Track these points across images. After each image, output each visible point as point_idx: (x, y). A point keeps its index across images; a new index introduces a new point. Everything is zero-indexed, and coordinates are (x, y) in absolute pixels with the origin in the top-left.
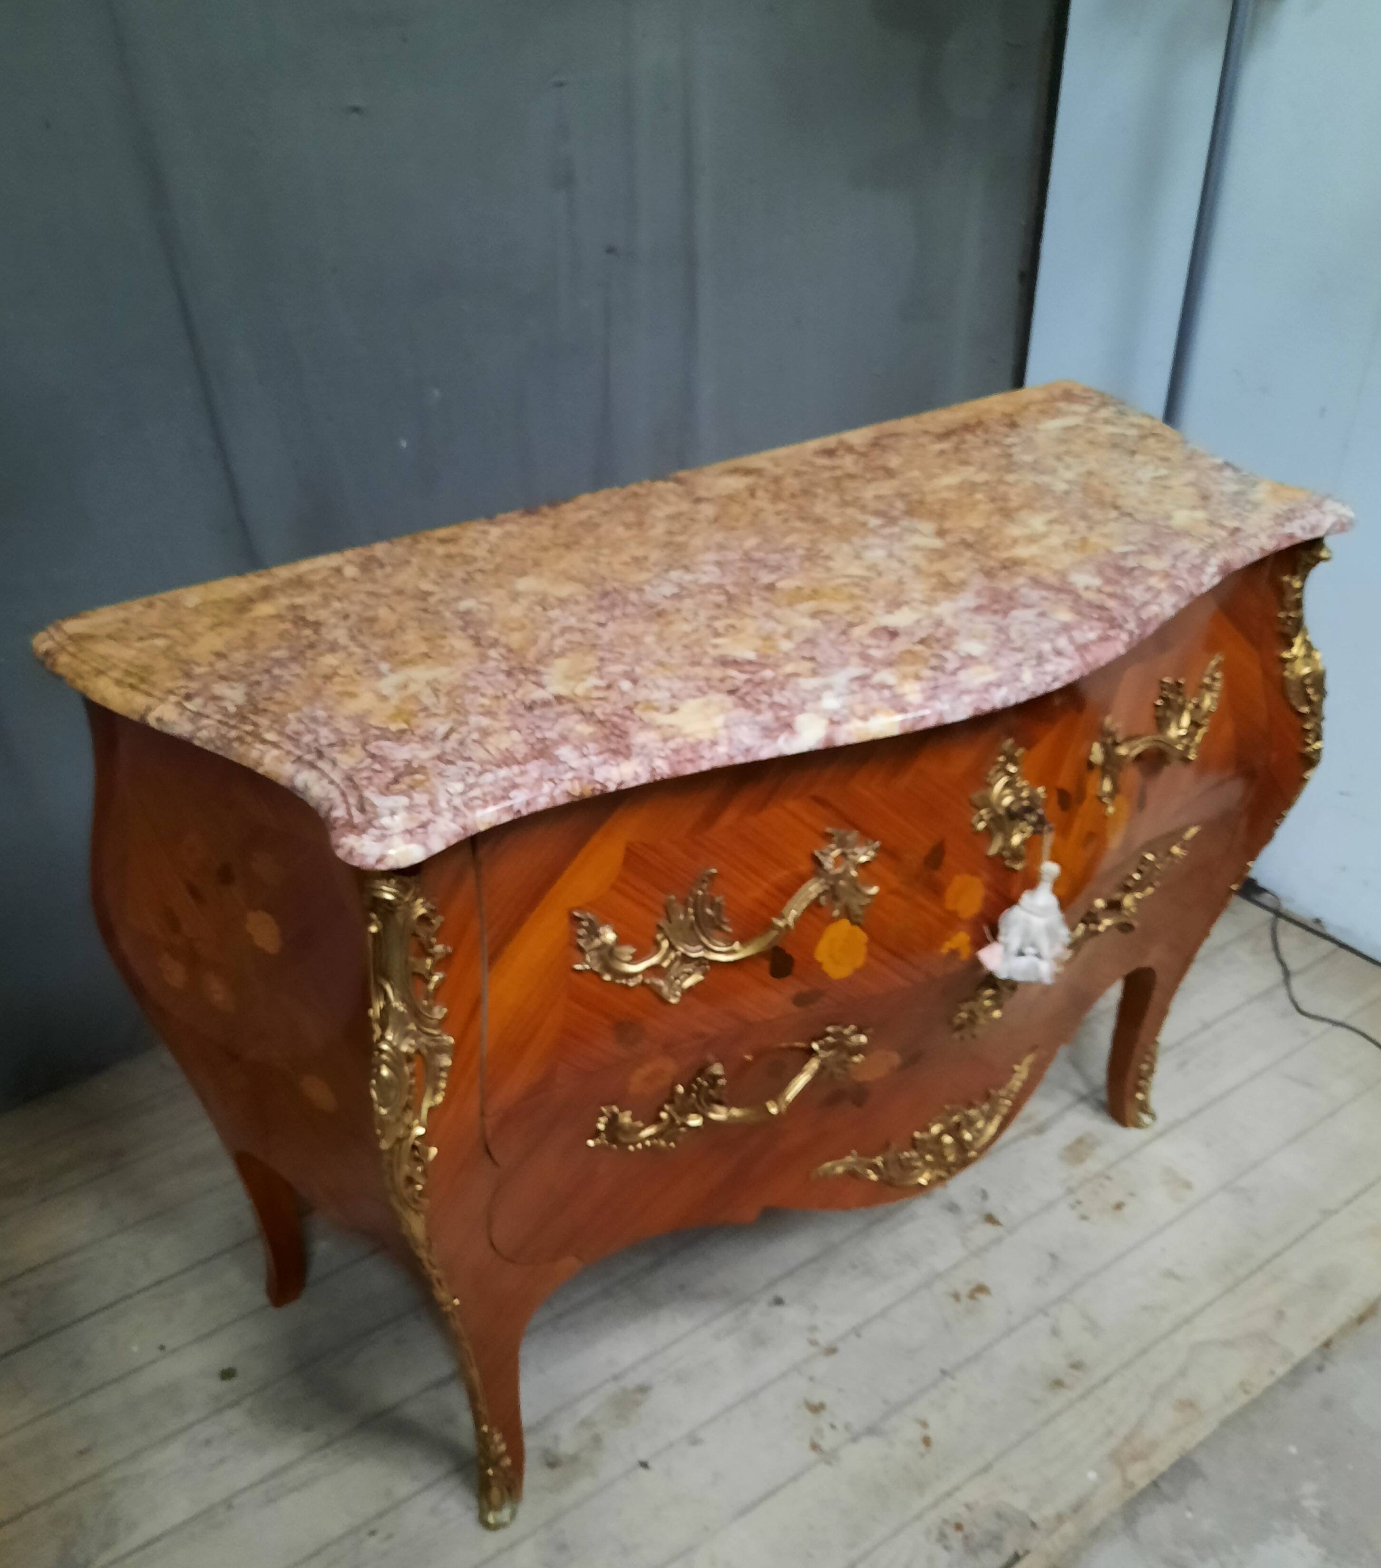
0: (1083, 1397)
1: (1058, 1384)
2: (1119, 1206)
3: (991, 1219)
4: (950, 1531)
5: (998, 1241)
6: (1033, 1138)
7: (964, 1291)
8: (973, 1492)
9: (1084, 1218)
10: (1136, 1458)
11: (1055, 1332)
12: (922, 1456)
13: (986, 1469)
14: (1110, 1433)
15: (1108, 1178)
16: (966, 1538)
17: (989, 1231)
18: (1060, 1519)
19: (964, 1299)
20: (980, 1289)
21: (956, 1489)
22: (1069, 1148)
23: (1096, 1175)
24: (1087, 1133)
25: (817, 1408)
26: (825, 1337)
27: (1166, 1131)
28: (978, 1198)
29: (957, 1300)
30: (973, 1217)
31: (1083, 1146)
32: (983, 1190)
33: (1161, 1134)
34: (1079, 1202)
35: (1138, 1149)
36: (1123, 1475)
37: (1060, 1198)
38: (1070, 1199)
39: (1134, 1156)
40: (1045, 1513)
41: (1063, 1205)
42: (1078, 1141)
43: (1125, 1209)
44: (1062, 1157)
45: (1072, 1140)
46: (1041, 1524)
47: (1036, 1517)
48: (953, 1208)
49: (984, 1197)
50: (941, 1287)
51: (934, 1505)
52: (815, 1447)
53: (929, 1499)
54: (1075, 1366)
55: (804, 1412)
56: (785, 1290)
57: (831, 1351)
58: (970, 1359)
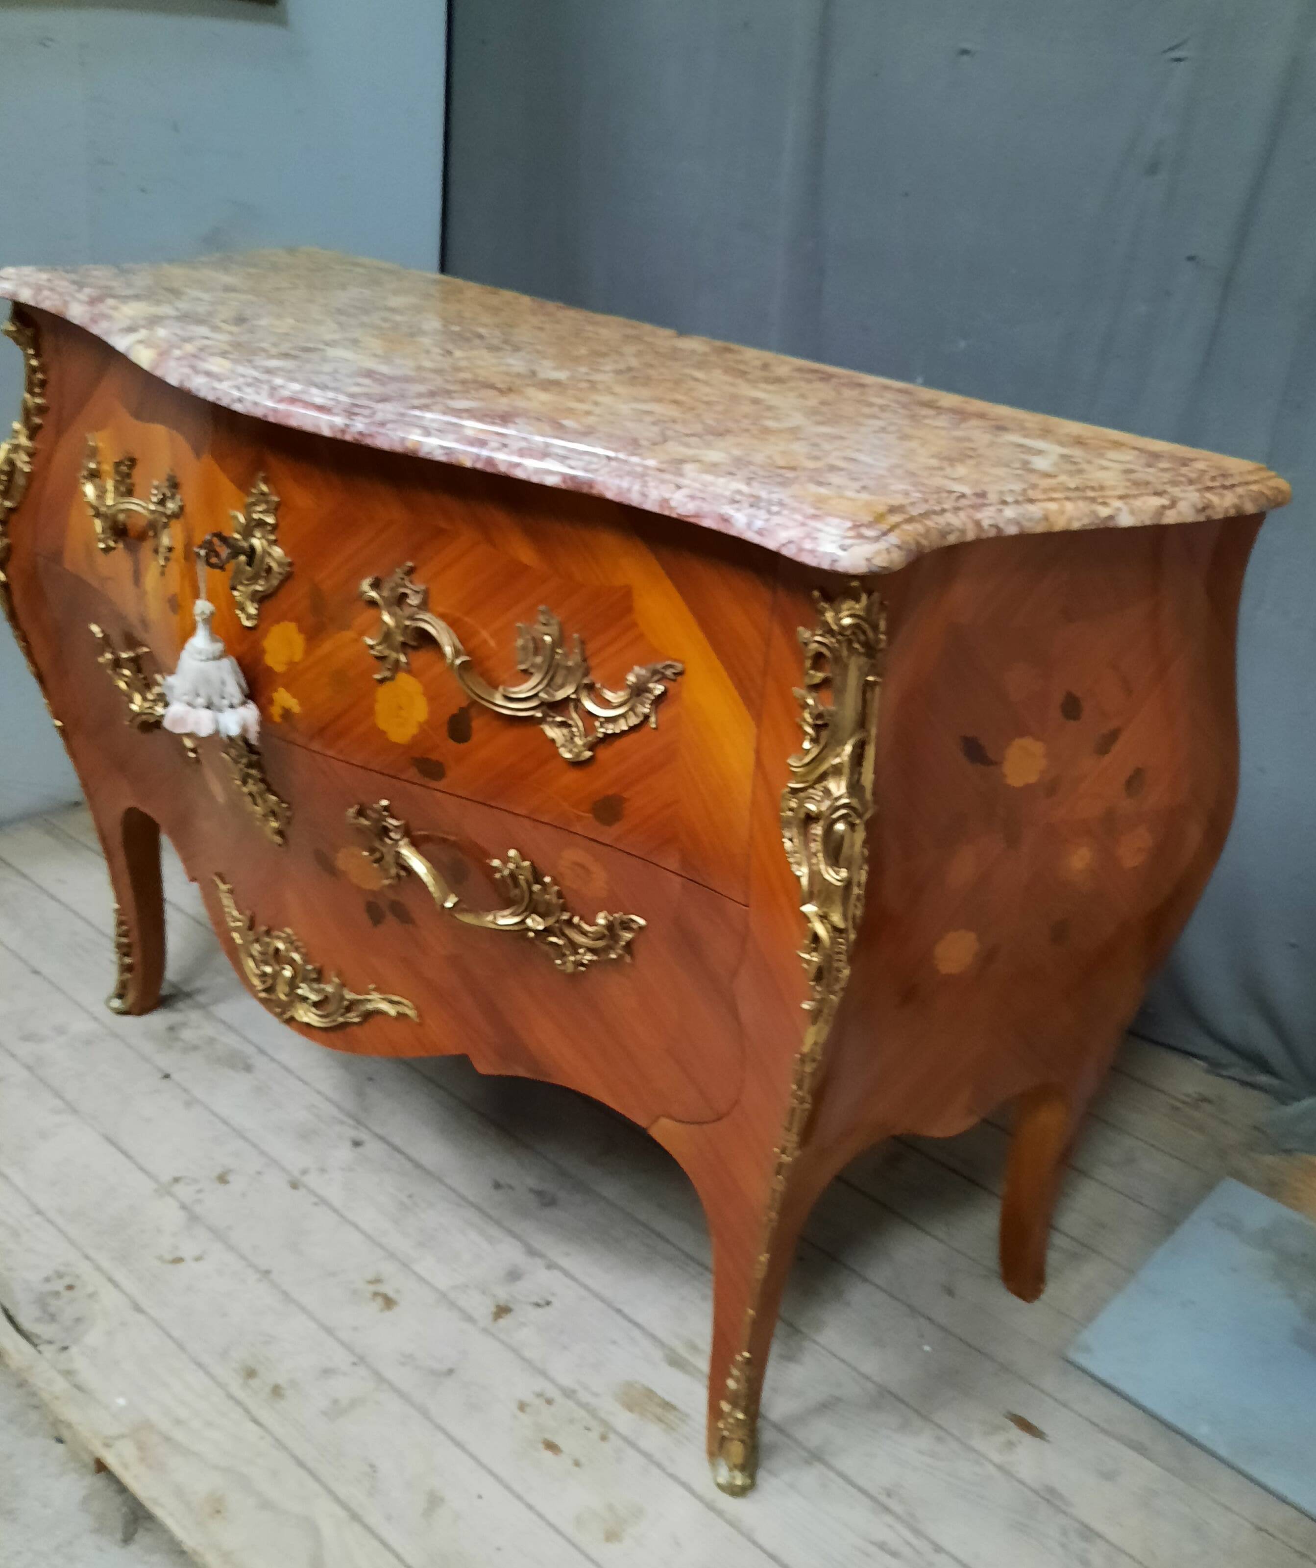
0: (231, 1397)
1: (251, 1374)
2: (551, 1447)
3: (502, 1311)
4: (67, 1281)
5: (469, 1318)
6: (657, 1355)
7: (383, 1288)
8: (109, 1297)
9: (522, 1407)
10: (141, 1447)
11: (327, 1372)
12: (160, 1258)
13: (138, 1308)
14: (178, 1422)
15: (604, 1438)
16: (57, 1294)
17: (482, 1308)
18: (68, 1373)
19: (372, 1288)
20: (389, 1302)
21: (116, 1285)
22: (650, 1394)
23: (604, 1422)
24: (687, 1415)
25: (222, 1179)
26: (312, 1180)
27: (720, 1513)
28: (535, 1299)
29: (371, 1282)
30: (502, 1294)
31: (659, 1411)
32: (548, 1303)
33: (711, 1507)
34: (549, 1402)
35: (672, 1476)
36: (122, 1436)
37: (552, 1381)
38: (552, 1392)
39: (655, 1471)
40: (78, 1359)
41: (540, 1384)
42: (668, 1406)
43: (548, 1454)
44: (630, 1385)
45: (668, 1398)
46: (64, 1355)
47: (74, 1350)
48: (514, 1275)
49: (538, 1305)
50: (388, 1268)
51: (98, 1268)
52: (176, 1180)
53: (106, 1264)
54: (277, 1391)
55: (219, 1170)
56: (373, 1148)
57: (294, 1185)
58: (286, 1294)
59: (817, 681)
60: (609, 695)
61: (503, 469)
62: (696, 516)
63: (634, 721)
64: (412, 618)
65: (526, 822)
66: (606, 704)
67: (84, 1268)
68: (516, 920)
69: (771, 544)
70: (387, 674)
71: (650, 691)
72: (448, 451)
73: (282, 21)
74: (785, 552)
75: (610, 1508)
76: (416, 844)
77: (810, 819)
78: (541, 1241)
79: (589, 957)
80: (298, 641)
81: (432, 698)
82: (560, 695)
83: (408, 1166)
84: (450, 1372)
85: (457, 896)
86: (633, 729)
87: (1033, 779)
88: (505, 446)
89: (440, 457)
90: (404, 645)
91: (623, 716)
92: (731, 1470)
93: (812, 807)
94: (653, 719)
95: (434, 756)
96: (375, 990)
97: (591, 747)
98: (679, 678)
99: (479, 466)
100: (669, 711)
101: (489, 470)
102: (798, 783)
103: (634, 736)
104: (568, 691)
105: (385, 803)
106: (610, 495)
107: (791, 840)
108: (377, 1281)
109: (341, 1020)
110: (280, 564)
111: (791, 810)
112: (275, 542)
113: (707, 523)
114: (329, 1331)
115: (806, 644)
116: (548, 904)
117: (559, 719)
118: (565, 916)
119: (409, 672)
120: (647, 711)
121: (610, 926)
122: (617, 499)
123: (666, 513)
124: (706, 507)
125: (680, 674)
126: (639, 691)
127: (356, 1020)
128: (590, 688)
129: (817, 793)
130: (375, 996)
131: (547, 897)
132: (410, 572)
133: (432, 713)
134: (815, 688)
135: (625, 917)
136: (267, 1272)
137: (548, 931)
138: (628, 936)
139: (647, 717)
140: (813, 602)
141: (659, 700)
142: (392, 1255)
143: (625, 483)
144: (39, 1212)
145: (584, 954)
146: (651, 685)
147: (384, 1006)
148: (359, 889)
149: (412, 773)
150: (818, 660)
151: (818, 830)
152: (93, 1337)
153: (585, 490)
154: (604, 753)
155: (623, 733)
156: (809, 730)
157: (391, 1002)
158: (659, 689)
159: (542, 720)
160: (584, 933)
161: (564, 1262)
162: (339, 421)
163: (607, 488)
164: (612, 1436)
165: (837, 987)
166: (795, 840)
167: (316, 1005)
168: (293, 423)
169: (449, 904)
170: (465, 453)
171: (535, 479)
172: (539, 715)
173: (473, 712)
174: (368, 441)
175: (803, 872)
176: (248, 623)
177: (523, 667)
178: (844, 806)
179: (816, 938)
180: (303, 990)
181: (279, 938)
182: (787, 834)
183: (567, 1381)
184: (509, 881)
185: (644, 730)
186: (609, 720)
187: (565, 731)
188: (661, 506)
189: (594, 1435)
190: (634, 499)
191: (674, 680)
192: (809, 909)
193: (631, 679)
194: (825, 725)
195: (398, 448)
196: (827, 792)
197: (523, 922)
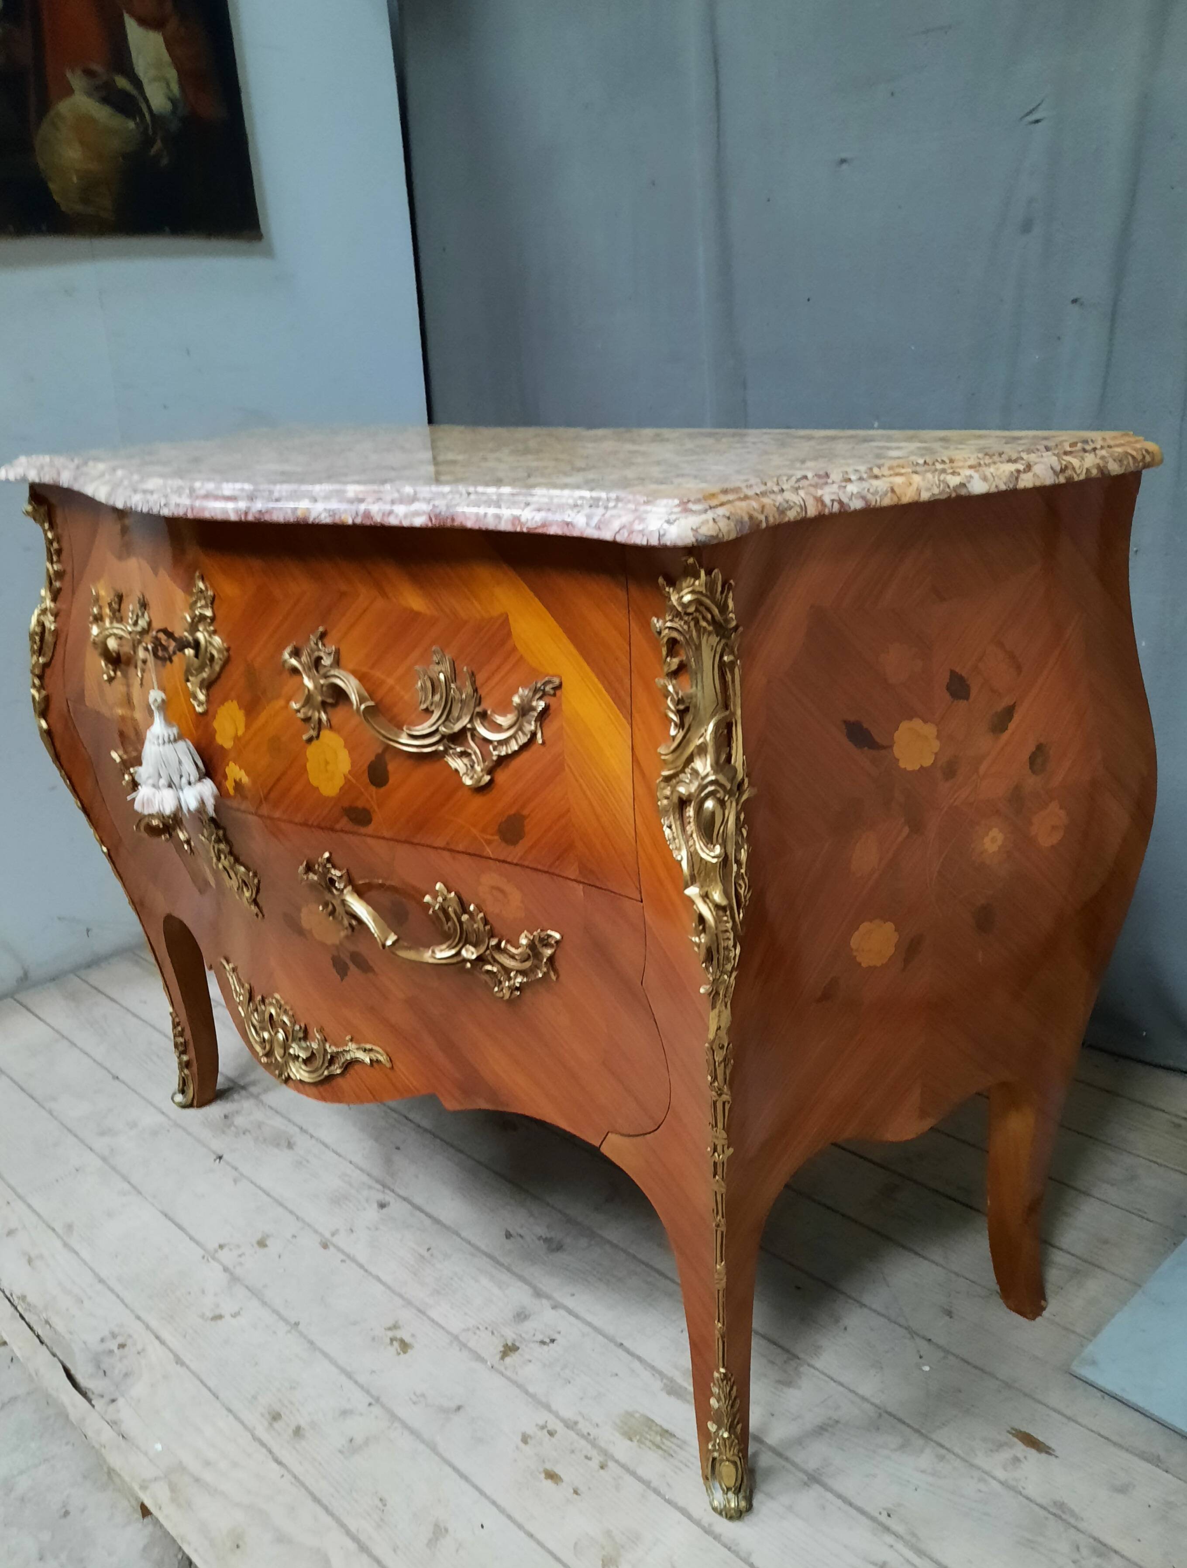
0: (255, 1438)
1: (275, 1417)
2: (552, 1476)
3: (509, 1349)
4: (120, 1340)
5: (480, 1359)
6: (657, 1384)
7: (399, 1334)
8: (155, 1353)
9: (525, 1439)
10: (174, 1489)
11: (345, 1413)
12: (202, 1316)
13: (179, 1361)
14: (207, 1463)
15: (603, 1467)
16: (110, 1352)
17: (491, 1348)
18: (114, 1423)
19: (390, 1334)
20: (405, 1346)
21: (162, 1342)
22: (649, 1422)
23: (605, 1453)
24: (685, 1442)
25: (262, 1244)
26: (340, 1240)
27: (717, 1537)
28: (540, 1337)
29: (390, 1329)
30: (510, 1335)
31: (658, 1439)
32: (553, 1341)
33: (708, 1531)
34: (551, 1434)
35: (669, 1502)
36: (156, 1479)
37: (557, 1415)
38: (554, 1424)
39: (653, 1497)
40: (124, 1412)
41: (543, 1417)
42: (666, 1433)
43: (549, 1483)
44: (630, 1414)
45: (666, 1426)
46: (112, 1407)
47: (121, 1402)
48: (521, 1316)
49: (543, 1343)
50: (406, 1315)
51: (148, 1327)
52: (221, 1247)
53: (154, 1324)
54: (298, 1432)
55: (259, 1236)
56: (397, 1207)
57: (325, 1246)
58: (311, 1343)
59: (674, 667)
60: (500, 720)
61: (378, 519)
62: (544, 525)
63: (523, 739)
64: (326, 677)
65: (446, 854)
66: (498, 728)
67: (136, 1328)
68: (453, 952)
69: (607, 535)
70: (312, 733)
71: (534, 709)
72: (333, 513)
73: (269, 253)
74: (620, 539)
75: (608, 1533)
76: (360, 893)
77: (683, 803)
78: (549, 1283)
79: (519, 979)
80: (240, 716)
81: (351, 747)
82: (457, 727)
83: (428, 1222)
84: (459, 1408)
85: (396, 933)
86: (523, 748)
87: (928, 762)
88: (379, 499)
89: (325, 519)
90: (324, 704)
91: (514, 736)
92: (725, 1493)
93: (682, 790)
94: (539, 735)
95: (360, 804)
96: (351, 1040)
97: (490, 771)
98: (558, 693)
99: (358, 521)
100: (552, 726)
101: (368, 522)
102: (669, 770)
103: (525, 755)
104: (464, 721)
105: (327, 855)
106: (470, 524)
107: (670, 827)
108: (395, 1327)
109: (326, 1073)
110: (219, 651)
111: (667, 798)
112: (215, 632)
113: (553, 530)
114: (349, 1376)
115: (660, 633)
116: (477, 932)
117: (459, 750)
118: (494, 942)
119: (331, 727)
120: (533, 728)
121: (532, 946)
122: (476, 527)
123: (518, 530)
124: (551, 517)
125: (560, 687)
126: (524, 711)
127: (339, 1071)
128: (483, 716)
129: (686, 777)
130: (352, 1046)
131: (475, 926)
132: (323, 636)
133: (353, 763)
134: (674, 674)
135: (543, 935)
136: (297, 1324)
137: (481, 959)
138: (549, 952)
139: (534, 735)
140: (659, 589)
141: (543, 715)
142: (409, 1303)
143: (481, 511)
144: (101, 1281)
145: (516, 977)
146: (534, 704)
147: (360, 1055)
148: (323, 945)
149: (344, 823)
150: (673, 644)
151: (690, 812)
152: (138, 1389)
153: (449, 524)
154: (502, 776)
155: (515, 753)
156: (672, 716)
157: (365, 1050)
158: (541, 705)
159: (446, 752)
160: (513, 957)
161: (570, 1302)
162: (242, 505)
163: (466, 518)
164: (611, 1464)
165: (729, 967)
166: (673, 827)
167: (306, 1062)
168: (207, 515)
169: (389, 943)
170: (345, 511)
171: (406, 523)
172: (441, 748)
173: (387, 757)
174: (267, 518)
175: (682, 856)
176: (199, 709)
177: (423, 706)
178: (712, 783)
179: (701, 919)
180: (294, 1049)
181: (271, 1004)
182: (665, 822)
183: (568, 1413)
184: (441, 915)
185: (533, 748)
186: (501, 743)
187: (466, 760)
188: (513, 524)
189: (594, 1464)
190: (491, 524)
191: (554, 695)
192: (693, 891)
193: (516, 700)
194: (687, 709)
195: (291, 519)
196: (695, 772)
197: (458, 953)
